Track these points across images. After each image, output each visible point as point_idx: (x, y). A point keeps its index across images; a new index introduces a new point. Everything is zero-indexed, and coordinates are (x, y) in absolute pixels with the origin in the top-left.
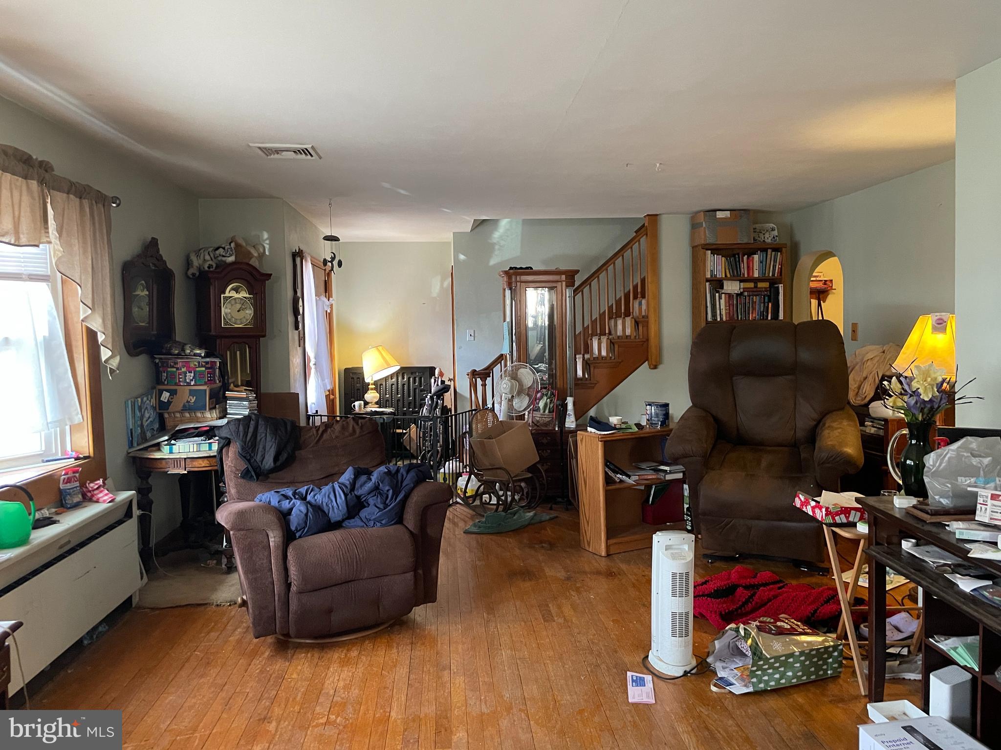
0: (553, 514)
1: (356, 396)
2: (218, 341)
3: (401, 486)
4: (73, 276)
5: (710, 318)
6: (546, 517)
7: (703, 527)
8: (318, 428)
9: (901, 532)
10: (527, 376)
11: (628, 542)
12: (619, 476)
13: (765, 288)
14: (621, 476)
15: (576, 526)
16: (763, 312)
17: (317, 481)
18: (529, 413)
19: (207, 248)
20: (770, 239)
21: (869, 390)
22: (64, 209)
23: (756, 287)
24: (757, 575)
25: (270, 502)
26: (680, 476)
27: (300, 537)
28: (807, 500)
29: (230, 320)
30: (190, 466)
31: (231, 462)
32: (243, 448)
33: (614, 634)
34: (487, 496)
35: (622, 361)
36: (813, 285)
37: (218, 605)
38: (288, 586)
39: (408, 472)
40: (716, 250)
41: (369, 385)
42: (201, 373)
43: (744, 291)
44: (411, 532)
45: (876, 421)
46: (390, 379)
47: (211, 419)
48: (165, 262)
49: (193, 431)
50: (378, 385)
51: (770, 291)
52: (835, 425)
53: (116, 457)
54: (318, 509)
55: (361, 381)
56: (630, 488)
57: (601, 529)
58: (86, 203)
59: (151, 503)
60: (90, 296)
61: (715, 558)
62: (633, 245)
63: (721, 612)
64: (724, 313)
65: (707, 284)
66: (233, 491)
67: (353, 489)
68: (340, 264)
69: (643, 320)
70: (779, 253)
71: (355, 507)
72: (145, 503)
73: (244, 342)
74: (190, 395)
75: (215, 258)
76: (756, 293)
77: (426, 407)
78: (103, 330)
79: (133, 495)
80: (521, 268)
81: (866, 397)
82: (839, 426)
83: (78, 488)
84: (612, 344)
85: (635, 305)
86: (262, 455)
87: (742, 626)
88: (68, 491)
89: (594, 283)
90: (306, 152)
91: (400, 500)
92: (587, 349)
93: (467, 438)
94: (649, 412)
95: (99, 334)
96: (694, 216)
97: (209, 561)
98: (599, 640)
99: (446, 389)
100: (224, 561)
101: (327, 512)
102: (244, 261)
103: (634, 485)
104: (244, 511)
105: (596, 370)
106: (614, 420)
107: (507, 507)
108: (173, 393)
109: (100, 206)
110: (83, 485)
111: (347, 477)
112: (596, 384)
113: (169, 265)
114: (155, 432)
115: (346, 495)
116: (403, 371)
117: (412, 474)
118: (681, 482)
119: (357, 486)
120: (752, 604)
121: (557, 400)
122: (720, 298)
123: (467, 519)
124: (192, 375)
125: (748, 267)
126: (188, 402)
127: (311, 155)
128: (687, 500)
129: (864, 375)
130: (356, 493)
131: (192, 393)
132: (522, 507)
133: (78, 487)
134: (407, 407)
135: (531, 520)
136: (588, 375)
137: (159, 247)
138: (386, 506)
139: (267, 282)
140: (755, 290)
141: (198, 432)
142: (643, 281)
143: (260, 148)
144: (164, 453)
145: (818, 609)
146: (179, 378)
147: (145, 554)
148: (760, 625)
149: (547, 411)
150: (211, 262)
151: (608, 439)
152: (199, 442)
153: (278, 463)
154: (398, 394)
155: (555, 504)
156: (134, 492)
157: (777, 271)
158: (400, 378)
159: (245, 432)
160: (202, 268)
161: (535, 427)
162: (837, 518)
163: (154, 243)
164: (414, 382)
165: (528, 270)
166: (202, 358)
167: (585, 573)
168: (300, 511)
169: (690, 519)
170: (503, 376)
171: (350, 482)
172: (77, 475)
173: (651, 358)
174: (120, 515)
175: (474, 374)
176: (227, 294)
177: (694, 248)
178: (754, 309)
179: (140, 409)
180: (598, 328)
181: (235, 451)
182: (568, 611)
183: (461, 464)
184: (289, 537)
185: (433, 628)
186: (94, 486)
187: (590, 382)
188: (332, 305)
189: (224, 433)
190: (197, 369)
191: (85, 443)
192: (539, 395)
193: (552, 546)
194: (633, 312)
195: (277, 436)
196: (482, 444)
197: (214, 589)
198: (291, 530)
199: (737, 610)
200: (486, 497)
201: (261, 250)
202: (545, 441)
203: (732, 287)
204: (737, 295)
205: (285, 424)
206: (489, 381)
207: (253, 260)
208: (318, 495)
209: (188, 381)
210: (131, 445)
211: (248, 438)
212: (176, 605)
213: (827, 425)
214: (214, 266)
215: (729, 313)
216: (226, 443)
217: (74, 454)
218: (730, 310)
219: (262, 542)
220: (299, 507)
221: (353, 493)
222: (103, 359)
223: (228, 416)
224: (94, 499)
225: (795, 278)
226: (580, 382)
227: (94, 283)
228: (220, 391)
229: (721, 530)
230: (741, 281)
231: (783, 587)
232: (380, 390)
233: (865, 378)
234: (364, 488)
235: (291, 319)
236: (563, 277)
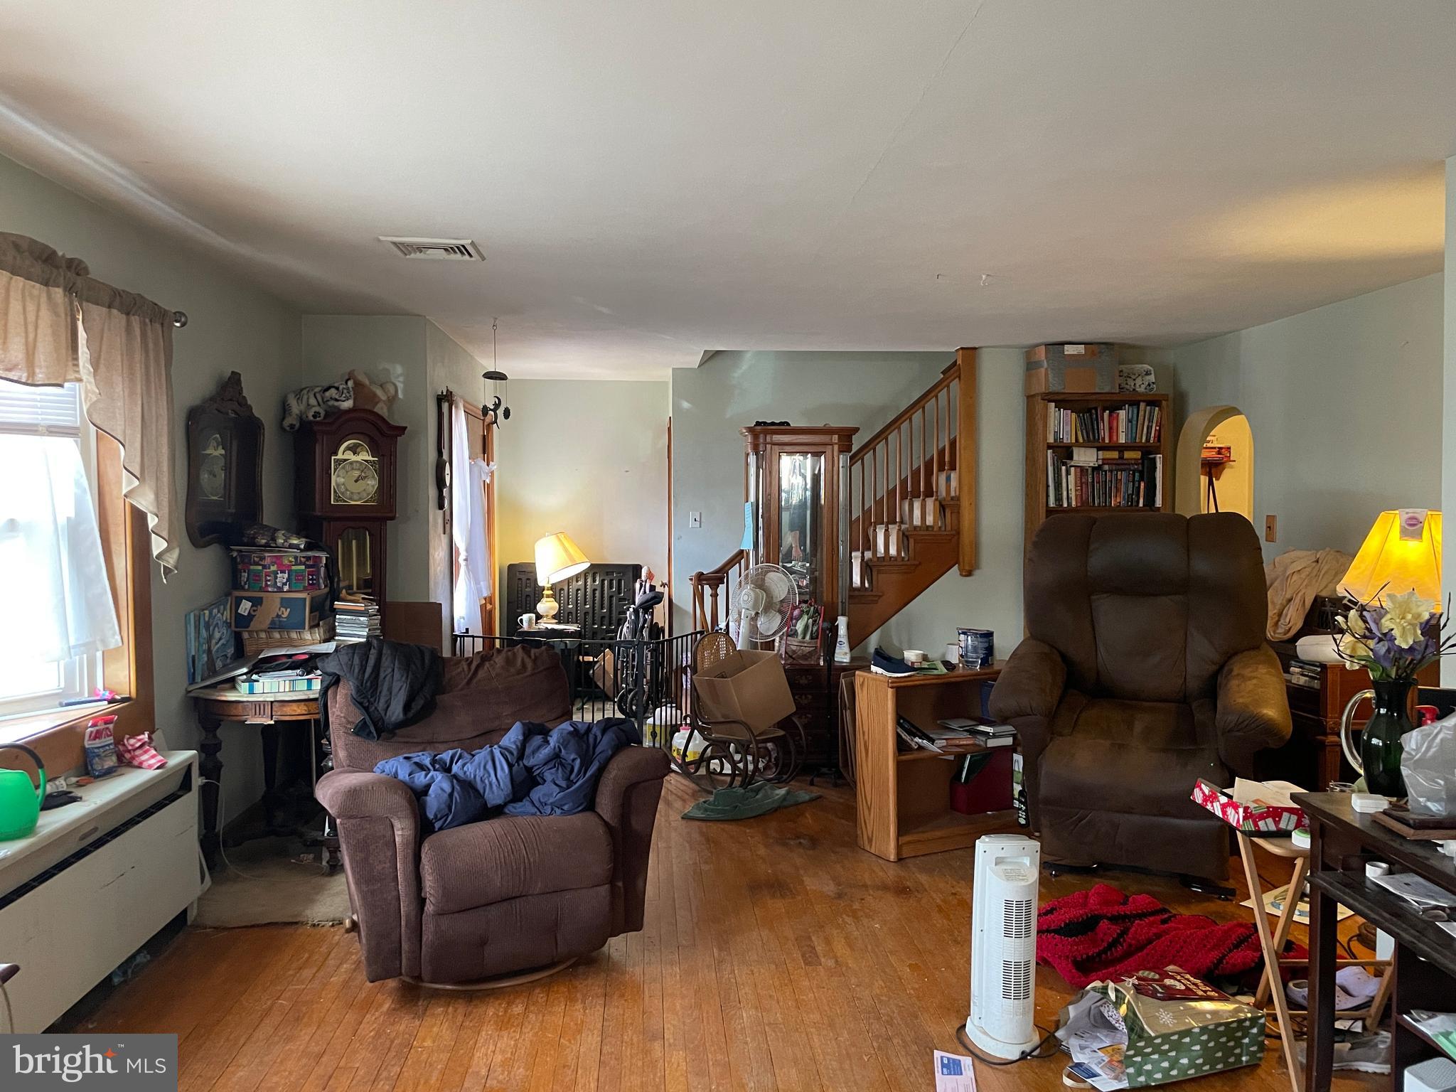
0: (816, 791)
1: (524, 607)
2: (325, 524)
3: (594, 753)
4: (113, 430)
5: (1052, 503)
6: (804, 796)
7: (1044, 821)
8: (469, 661)
9: (1364, 850)
10: (780, 584)
11: (929, 840)
12: (917, 739)
13: (1135, 459)
14: (920, 741)
15: (850, 812)
16: (1132, 494)
17: (468, 741)
18: (781, 638)
19: (311, 388)
20: (1143, 386)
21: (1294, 618)
22: (103, 330)
23: (1121, 457)
24: (1128, 900)
25: (396, 775)
26: (1008, 741)
27: (441, 829)
28: (1213, 793)
29: (342, 494)
30: (279, 713)
31: (341, 710)
32: (359, 691)
33: (913, 988)
34: (717, 761)
35: (920, 564)
36: (1205, 454)
37: (314, 925)
38: (421, 902)
39: (604, 732)
40: (1063, 402)
41: (544, 590)
42: (299, 574)
43: (1104, 464)
44: (606, 824)
45: (1307, 667)
46: (574, 582)
47: (312, 642)
48: (250, 408)
49: (285, 660)
50: (557, 590)
51: (1143, 464)
52: (1247, 672)
53: (169, 699)
54: (467, 786)
55: (532, 584)
56: (935, 758)
57: (889, 821)
58: (135, 321)
59: (218, 767)
60: (138, 459)
61: (1062, 869)
62: (939, 392)
63: (1075, 957)
64: (1073, 495)
65: (1050, 452)
66: (342, 754)
67: (521, 756)
68: (507, 414)
69: (952, 503)
70: (1157, 408)
71: (524, 784)
72: (210, 767)
73: (364, 527)
74: (282, 606)
75: (324, 403)
76: (1123, 467)
77: (627, 624)
78: (155, 510)
79: (193, 757)
80: (773, 424)
81: (1290, 629)
82: (1252, 674)
83: (111, 747)
84: (904, 537)
85: (940, 480)
86: (386, 702)
87: (1111, 985)
88: (96, 751)
89: (880, 447)
90: (462, 250)
91: (591, 776)
92: (869, 544)
93: (689, 674)
94: (963, 644)
95: (150, 517)
96: (1029, 352)
97: (302, 856)
98: (890, 998)
99: (657, 598)
100: (326, 855)
101: (482, 791)
102: (366, 407)
103: (941, 754)
104: (358, 788)
105: (881, 576)
106: (911, 656)
107: (747, 779)
108: (257, 602)
109: (158, 326)
110: (119, 741)
111: (512, 737)
112: (880, 596)
113: (256, 413)
114: (228, 661)
115: (510, 766)
116: (595, 569)
117: (609, 736)
118: (1012, 749)
119: (526, 753)
120: (1122, 946)
121: (824, 621)
122: (1068, 473)
123: (687, 797)
124: (286, 576)
125: (1111, 428)
126: (278, 616)
127: (470, 255)
128: (1018, 777)
129: (1288, 596)
130: (525, 762)
131: (285, 603)
132: (769, 780)
133: (111, 744)
134: (599, 623)
135: (782, 802)
136: (868, 583)
137: (243, 385)
138: (570, 783)
139: (398, 438)
140: (1120, 461)
141: (293, 662)
142: (953, 444)
143: (395, 243)
144: (241, 694)
145: (1224, 956)
146: (267, 581)
147: (211, 844)
148: (1139, 985)
149: (808, 637)
150: (317, 409)
151: (902, 684)
152: (291, 678)
153: (410, 714)
154: (585, 605)
155: (818, 776)
156: (195, 751)
157: (1153, 435)
158: (589, 581)
159: (362, 666)
160: (304, 416)
161: (790, 661)
162: (1261, 824)
163: (235, 379)
164: (611, 587)
165: (783, 428)
166: (302, 551)
167: (865, 886)
168: (442, 790)
169: (1024, 808)
170: (743, 583)
171: (517, 746)
172: (111, 726)
173: (964, 562)
174: (173, 786)
175: (700, 578)
176: (340, 456)
177: (1030, 398)
178: (1118, 490)
179: (207, 626)
180: (885, 512)
181: (346, 694)
182: (840, 948)
183: (679, 712)
184: (424, 828)
185: (638, 970)
186: (136, 743)
187: (871, 593)
188: (492, 473)
189: (332, 666)
190: (294, 568)
191: (124, 678)
192: (796, 612)
193: (814, 842)
194: (937, 492)
195: (410, 673)
196: (711, 685)
197: (310, 900)
198: (427, 818)
199: (1099, 954)
200: (715, 764)
201: (392, 391)
202: (803, 681)
203: (1086, 457)
204: (1094, 469)
205: (422, 653)
206: (722, 589)
207: (379, 406)
208: (468, 764)
209: (279, 584)
210: (192, 680)
211: (367, 675)
212: (253, 923)
213: (1235, 673)
214: (322, 415)
215: (1082, 495)
216: (333, 682)
217: (107, 695)
218: (1082, 490)
219: (384, 836)
220: (440, 785)
221: (521, 762)
222: (155, 553)
223: (337, 638)
224: (135, 763)
225: (1179, 446)
226: (857, 593)
227: (145, 439)
228: (326, 598)
229: (1072, 828)
230: (1099, 449)
231: (1169, 918)
232: (560, 597)
233: (1290, 600)
234: (538, 756)
235: (432, 492)
236: (835, 438)
